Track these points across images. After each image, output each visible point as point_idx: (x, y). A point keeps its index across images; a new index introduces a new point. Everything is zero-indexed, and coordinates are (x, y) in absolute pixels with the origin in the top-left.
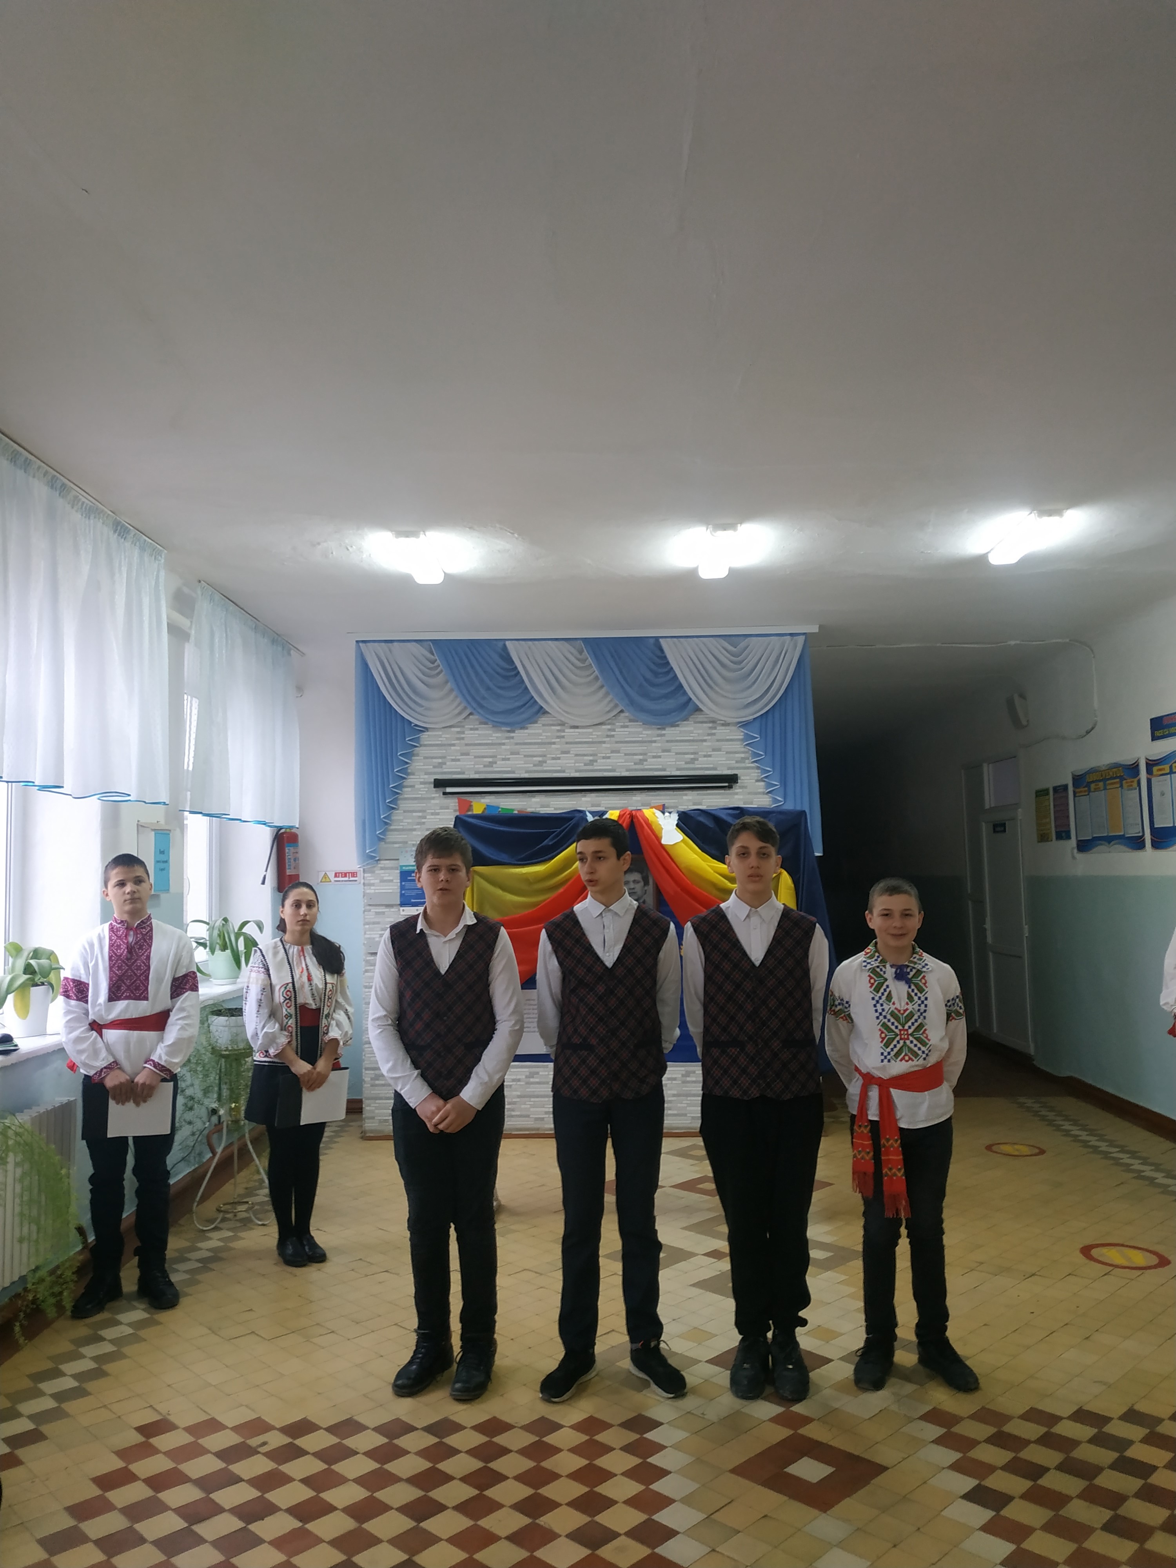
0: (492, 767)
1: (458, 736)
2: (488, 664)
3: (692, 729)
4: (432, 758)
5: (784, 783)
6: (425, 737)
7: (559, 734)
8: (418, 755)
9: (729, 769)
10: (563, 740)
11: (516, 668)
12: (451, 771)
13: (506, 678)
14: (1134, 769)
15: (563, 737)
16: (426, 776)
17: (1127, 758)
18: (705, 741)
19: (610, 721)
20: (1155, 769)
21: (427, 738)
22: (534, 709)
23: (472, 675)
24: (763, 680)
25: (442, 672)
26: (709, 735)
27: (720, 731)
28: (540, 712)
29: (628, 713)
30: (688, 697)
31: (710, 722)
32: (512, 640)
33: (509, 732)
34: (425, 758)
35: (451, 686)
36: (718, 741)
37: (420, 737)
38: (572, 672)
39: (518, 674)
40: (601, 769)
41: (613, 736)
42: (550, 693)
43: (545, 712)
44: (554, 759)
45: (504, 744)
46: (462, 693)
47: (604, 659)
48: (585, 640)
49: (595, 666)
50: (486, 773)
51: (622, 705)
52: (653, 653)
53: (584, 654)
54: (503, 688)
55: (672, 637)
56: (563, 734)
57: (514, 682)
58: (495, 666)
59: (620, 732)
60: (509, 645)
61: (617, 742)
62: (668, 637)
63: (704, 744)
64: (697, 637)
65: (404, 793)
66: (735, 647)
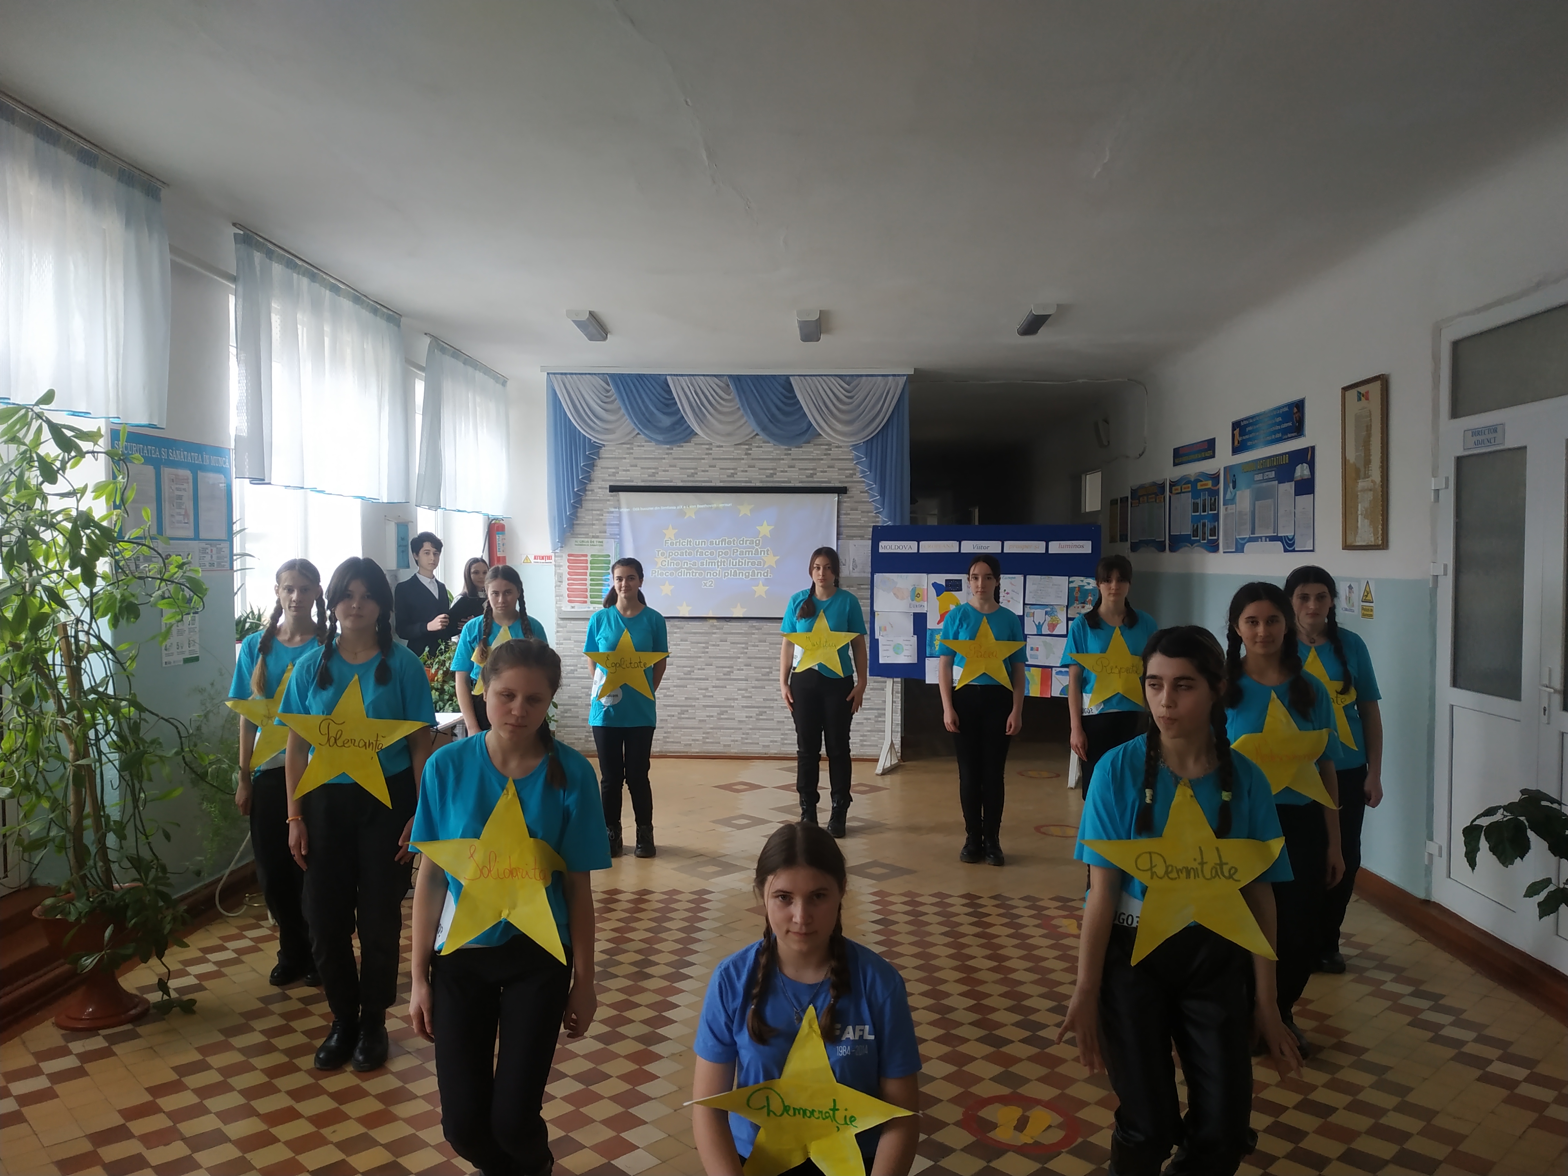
0: (655, 476)
1: (629, 451)
2: (653, 393)
3: (813, 449)
4: (608, 468)
6: (602, 451)
7: (708, 451)
8: (597, 466)
9: (840, 482)
10: (711, 456)
11: (674, 398)
12: (622, 479)
13: (667, 405)
14: (1162, 487)
16: (603, 483)
17: (1158, 479)
18: (822, 459)
19: (747, 442)
20: (1174, 488)
21: (604, 452)
22: (688, 431)
23: (640, 402)
24: (870, 412)
25: (616, 399)
26: (825, 455)
27: (834, 452)
28: (693, 433)
29: (762, 436)
30: (810, 424)
31: (827, 445)
32: (671, 375)
33: (668, 449)
34: (602, 468)
35: (623, 411)
36: (832, 459)
37: (598, 452)
38: (719, 403)
39: (676, 403)
40: (740, 479)
41: (750, 454)
42: (700, 418)
43: (697, 434)
44: (703, 471)
45: (664, 459)
46: (631, 418)
47: (744, 393)
48: (730, 376)
49: (738, 399)
50: (650, 481)
51: (758, 430)
52: (783, 388)
53: (730, 388)
54: (664, 413)
55: (799, 375)
56: (710, 452)
57: (674, 409)
58: (658, 395)
59: (755, 452)
60: (669, 380)
61: (753, 459)
62: (796, 375)
63: (821, 461)
64: (819, 375)
65: (586, 496)
66: (849, 385)
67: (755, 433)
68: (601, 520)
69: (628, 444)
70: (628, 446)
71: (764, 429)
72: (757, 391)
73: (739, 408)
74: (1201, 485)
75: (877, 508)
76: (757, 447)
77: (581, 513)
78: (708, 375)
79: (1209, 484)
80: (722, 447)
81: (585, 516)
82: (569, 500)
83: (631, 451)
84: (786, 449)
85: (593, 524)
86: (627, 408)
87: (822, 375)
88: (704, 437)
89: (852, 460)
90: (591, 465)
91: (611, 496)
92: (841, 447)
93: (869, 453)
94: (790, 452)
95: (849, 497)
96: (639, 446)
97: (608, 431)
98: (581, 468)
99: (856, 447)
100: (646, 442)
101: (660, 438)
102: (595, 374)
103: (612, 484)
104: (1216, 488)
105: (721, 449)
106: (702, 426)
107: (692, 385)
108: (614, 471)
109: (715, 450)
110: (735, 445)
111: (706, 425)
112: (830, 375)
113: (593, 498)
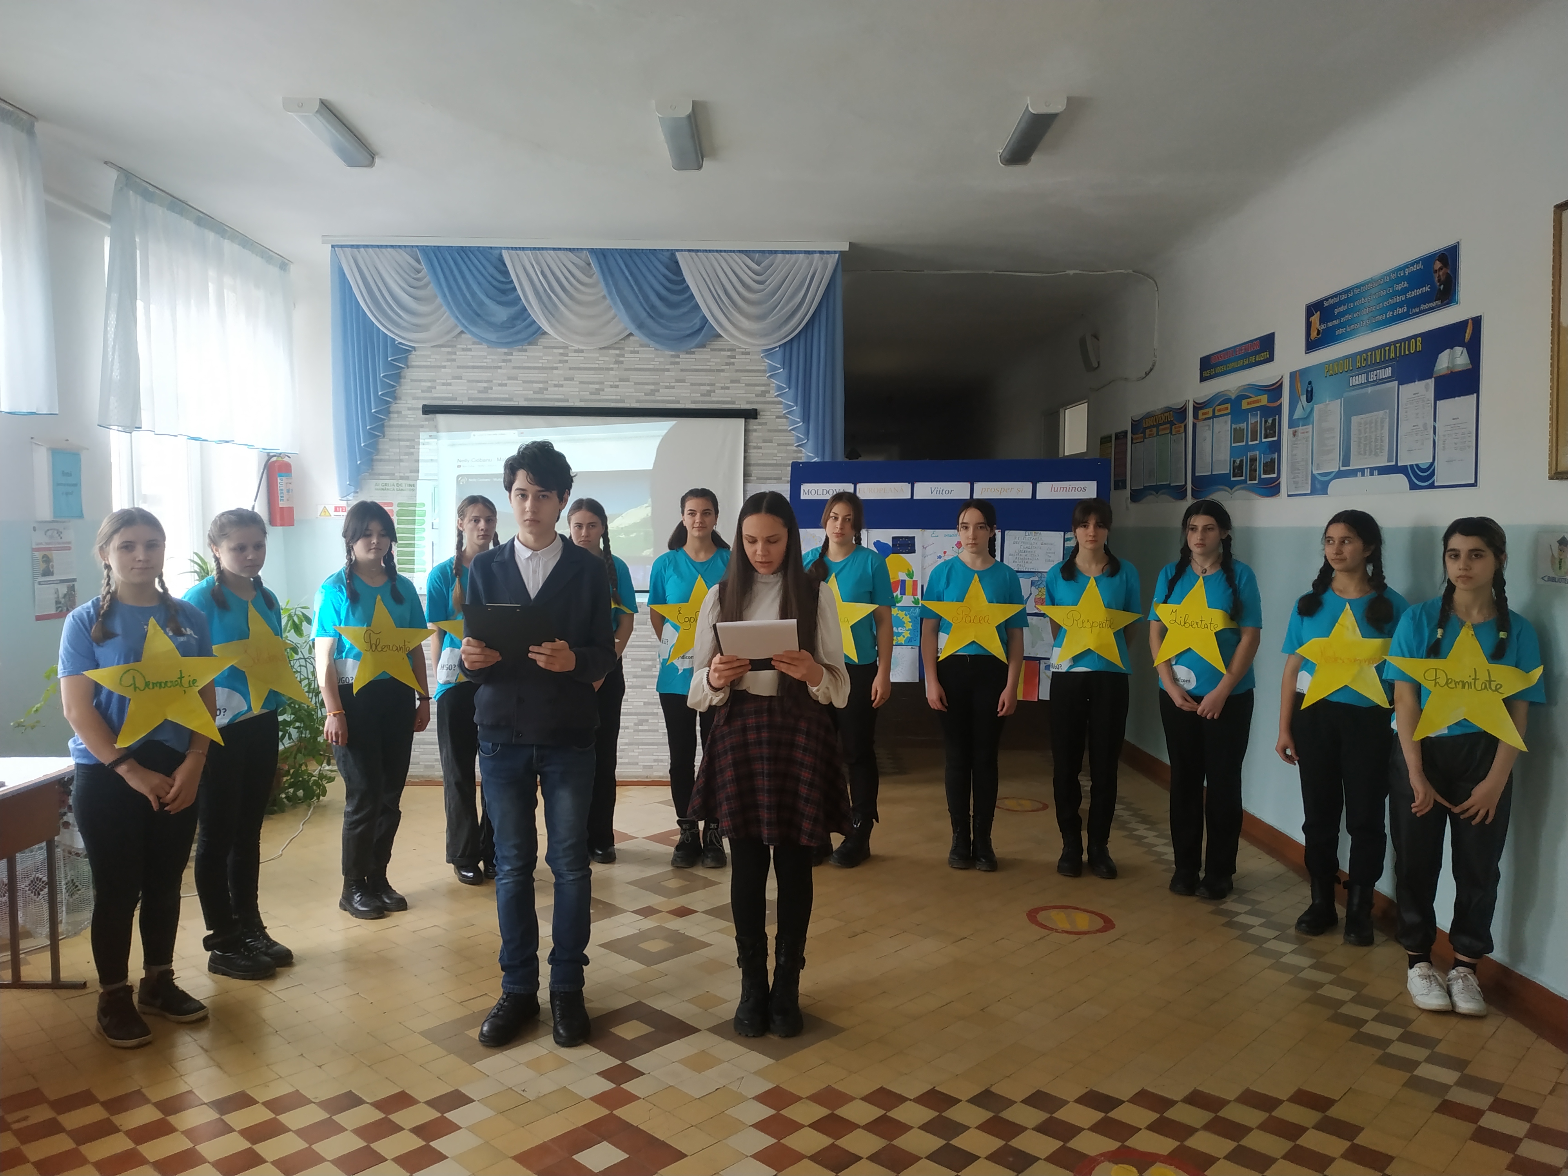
0: (487, 392)
1: (449, 357)
2: (482, 275)
3: (710, 356)
4: (421, 381)
5: (806, 418)
6: (413, 356)
7: (562, 358)
8: (405, 378)
9: (748, 403)
10: (567, 365)
11: (512, 282)
12: (442, 395)
13: (504, 292)
14: (1181, 413)
15: (567, 361)
16: (414, 402)
17: (1176, 402)
18: (723, 371)
19: (617, 346)
20: (1200, 412)
21: (415, 359)
22: (533, 329)
23: (464, 288)
24: (788, 302)
25: (430, 284)
26: (727, 364)
27: (740, 360)
28: (540, 332)
29: (639, 337)
30: (705, 320)
31: (729, 350)
32: (508, 248)
33: (505, 354)
34: (412, 380)
35: (439, 300)
36: (737, 371)
37: (406, 358)
38: (576, 289)
39: (515, 289)
40: (608, 399)
41: (622, 362)
42: (550, 310)
43: (545, 333)
44: (556, 386)
45: (500, 368)
46: (451, 309)
47: (612, 275)
48: (592, 251)
49: (602, 284)
50: (480, 399)
51: (632, 328)
52: (667, 269)
53: (591, 268)
54: (500, 303)
55: (689, 251)
56: (566, 358)
57: (511, 297)
58: (490, 278)
59: (630, 359)
60: (505, 255)
61: (626, 370)
62: (685, 250)
63: (722, 374)
64: (717, 251)
65: (390, 420)
66: (758, 264)
67: (627, 332)
68: (413, 454)
69: (448, 346)
70: (449, 350)
71: (641, 326)
72: (631, 274)
73: (604, 297)
74: (1248, 404)
75: (799, 439)
76: (631, 352)
77: (384, 444)
78: (560, 249)
79: (1264, 400)
80: (582, 351)
81: (389, 449)
82: (365, 426)
83: (454, 357)
84: (672, 356)
85: (401, 461)
86: (445, 296)
87: (721, 251)
88: (556, 336)
89: (765, 371)
90: (396, 376)
91: (426, 420)
92: (748, 353)
93: (787, 363)
94: (677, 360)
95: (760, 424)
96: (463, 350)
97: (419, 328)
98: (381, 381)
99: (769, 353)
100: (474, 343)
101: (493, 337)
102: (400, 246)
103: (426, 403)
104: (1278, 403)
105: (581, 354)
106: (553, 321)
107: (538, 263)
108: (429, 384)
109: (572, 357)
110: (601, 349)
111: (558, 321)
112: (734, 251)
113: (400, 423)
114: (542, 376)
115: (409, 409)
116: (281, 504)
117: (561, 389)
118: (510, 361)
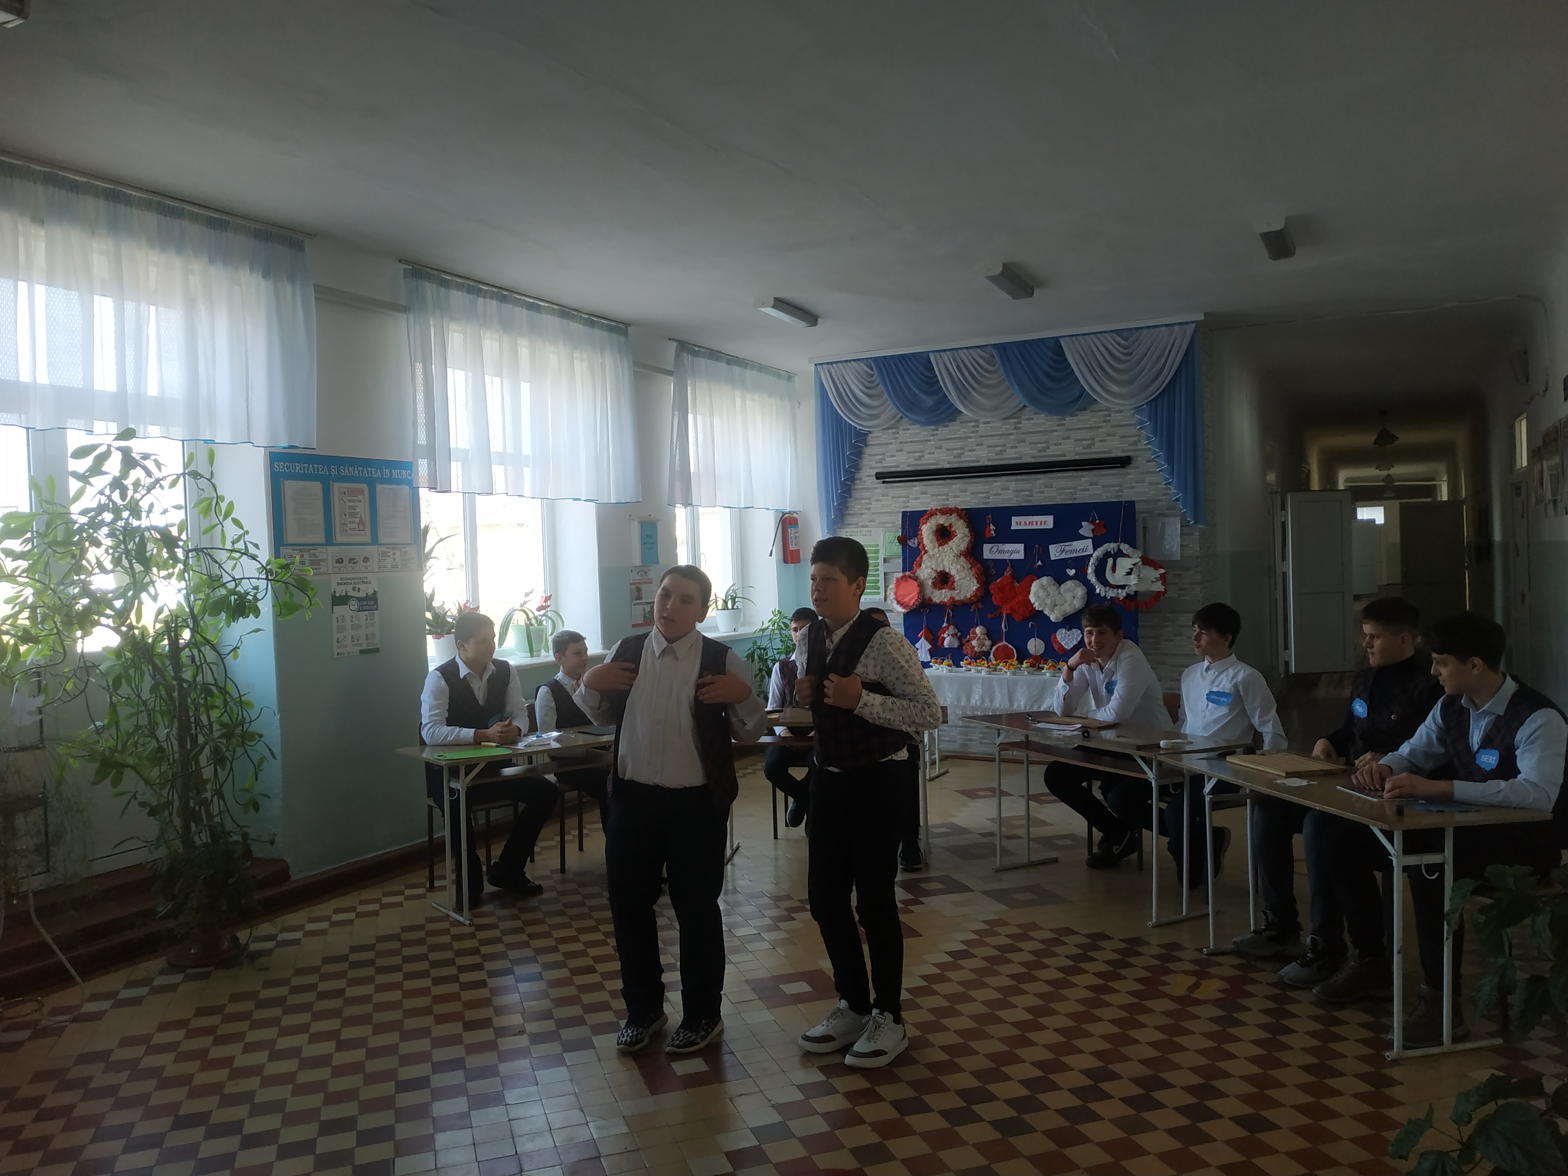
0: (921, 460)
1: (894, 436)
2: (915, 374)
3: (1089, 417)
4: (875, 455)
5: (1170, 461)
6: (868, 438)
7: (974, 429)
8: (866, 453)
9: (1123, 451)
10: (978, 434)
11: (937, 377)
12: (889, 465)
13: (931, 386)
16: (871, 471)
18: (1101, 427)
19: (1016, 415)
21: (871, 440)
22: (952, 410)
23: (902, 384)
24: (1152, 368)
25: (879, 384)
26: (1104, 422)
27: (1114, 418)
28: (957, 411)
29: (1031, 407)
30: (1084, 389)
31: (1105, 410)
32: (932, 352)
33: (934, 430)
34: (869, 455)
35: (886, 395)
36: (1112, 427)
37: (866, 439)
38: (982, 376)
39: (938, 381)
40: (1010, 456)
41: (1020, 428)
42: (963, 395)
43: (960, 412)
44: (970, 451)
45: (929, 440)
46: (893, 401)
47: (1010, 363)
48: (994, 346)
49: (1003, 369)
50: (915, 466)
51: (1025, 402)
52: (1052, 352)
53: (994, 358)
54: (927, 393)
55: (1069, 336)
56: (977, 429)
57: (936, 387)
58: (920, 375)
59: (1026, 425)
60: (931, 356)
61: (1023, 433)
62: (1067, 336)
63: (1100, 430)
64: (1093, 333)
65: (854, 485)
66: (1126, 340)
67: (1022, 405)
68: (870, 508)
69: (894, 428)
70: (894, 430)
71: (1032, 400)
72: (1024, 359)
73: (1003, 380)
75: (1166, 479)
76: (1027, 420)
77: (851, 503)
78: (971, 347)
80: (989, 423)
81: (855, 506)
82: (837, 490)
83: (897, 436)
84: (1059, 420)
85: (862, 514)
86: (889, 393)
87: (1096, 333)
88: (967, 414)
90: (858, 453)
91: (879, 484)
92: (1122, 411)
93: (1153, 417)
94: (1063, 422)
95: (1133, 468)
96: (904, 430)
97: (873, 417)
98: (848, 458)
100: (910, 424)
101: (922, 419)
102: (859, 360)
103: (879, 471)
105: (988, 425)
106: (966, 403)
107: (955, 360)
108: (880, 457)
109: (982, 427)
110: (1003, 419)
111: (970, 402)
112: (1106, 332)
113: (861, 487)
114: (959, 444)
115: (868, 476)
116: (791, 548)
117: (974, 453)
118: (936, 435)
